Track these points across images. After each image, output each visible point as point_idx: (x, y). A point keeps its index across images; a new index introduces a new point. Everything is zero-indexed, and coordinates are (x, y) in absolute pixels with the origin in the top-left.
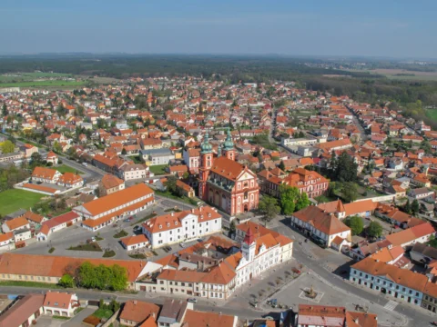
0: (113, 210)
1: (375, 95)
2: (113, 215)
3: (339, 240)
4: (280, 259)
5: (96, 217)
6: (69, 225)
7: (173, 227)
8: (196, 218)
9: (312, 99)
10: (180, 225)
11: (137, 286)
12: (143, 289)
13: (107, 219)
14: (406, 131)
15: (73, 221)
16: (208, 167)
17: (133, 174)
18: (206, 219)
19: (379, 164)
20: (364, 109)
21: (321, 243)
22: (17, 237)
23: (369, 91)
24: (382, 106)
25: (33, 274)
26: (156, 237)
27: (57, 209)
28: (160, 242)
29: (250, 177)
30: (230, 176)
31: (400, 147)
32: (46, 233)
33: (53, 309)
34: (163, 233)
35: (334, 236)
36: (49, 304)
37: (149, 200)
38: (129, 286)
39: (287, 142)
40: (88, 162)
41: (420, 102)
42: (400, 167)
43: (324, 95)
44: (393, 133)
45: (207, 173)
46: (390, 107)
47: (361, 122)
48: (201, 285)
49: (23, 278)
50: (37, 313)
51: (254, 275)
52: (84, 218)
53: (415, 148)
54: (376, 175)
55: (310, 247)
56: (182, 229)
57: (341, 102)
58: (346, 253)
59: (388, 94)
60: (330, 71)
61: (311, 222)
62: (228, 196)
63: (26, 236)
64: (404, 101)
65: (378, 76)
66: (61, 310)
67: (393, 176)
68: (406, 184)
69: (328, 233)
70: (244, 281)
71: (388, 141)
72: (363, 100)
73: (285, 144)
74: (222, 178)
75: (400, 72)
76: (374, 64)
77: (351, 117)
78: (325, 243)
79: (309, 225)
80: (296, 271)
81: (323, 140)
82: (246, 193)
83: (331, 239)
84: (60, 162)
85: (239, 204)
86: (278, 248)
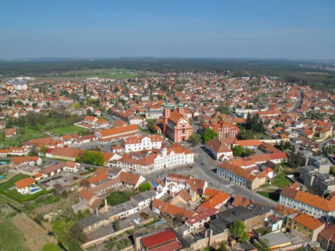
0: (114, 136)
2: (113, 137)
3: (223, 156)
4: (185, 161)
5: (104, 138)
6: (92, 140)
7: (137, 142)
8: (150, 140)
10: (141, 142)
11: (109, 165)
12: (111, 166)
13: (110, 139)
14: (327, 107)
15: (94, 139)
16: (167, 117)
17: (135, 122)
18: (156, 141)
19: (288, 124)
21: (214, 157)
22: (65, 143)
25: (65, 156)
26: (127, 146)
27: (89, 134)
28: (130, 149)
29: (186, 122)
30: (175, 121)
32: (79, 143)
33: (69, 168)
34: (131, 145)
35: (221, 154)
36: (67, 166)
37: (136, 133)
38: (105, 164)
40: (116, 115)
42: (300, 126)
43: (292, 85)
44: (317, 108)
45: (167, 120)
48: (136, 165)
49: (61, 158)
50: (62, 169)
51: (167, 166)
52: (99, 138)
54: (280, 130)
56: (142, 144)
61: (212, 146)
62: (173, 132)
63: (69, 142)
66: (71, 169)
69: (217, 151)
70: (160, 168)
71: (309, 112)
73: (236, 111)
74: (172, 122)
78: (216, 157)
79: (211, 148)
82: (184, 131)
85: (179, 136)
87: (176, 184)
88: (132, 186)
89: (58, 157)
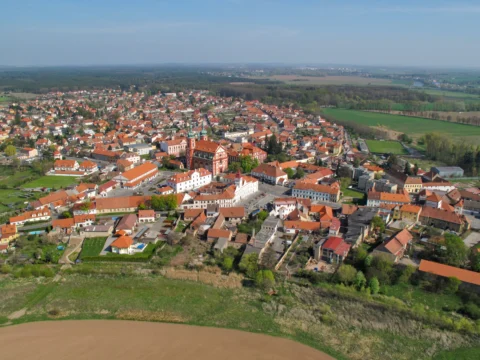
0: (139, 177)
1: (280, 99)
2: (140, 180)
3: (282, 180)
4: (252, 190)
5: (131, 181)
6: (114, 188)
7: (187, 179)
8: (198, 174)
9: (230, 104)
10: (190, 179)
11: (182, 206)
12: (186, 208)
14: (308, 123)
15: (115, 186)
16: (193, 147)
17: (133, 159)
18: (204, 175)
19: (295, 144)
20: (274, 109)
23: (274, 96)
24: (287, 107)
25: (118, 208)
26: (178, 185)
28: (181, 189)
29: (222, 150)
30: (210, 150)
31: (307, 134)
33: (144, 219)
34: (182, 183)
38: (177, 208)
39: (227, 135)
41: (315, 102)
42: (308, 144)
43: (239, 100)
44: (300, 125)
45: (192, 151)
46: (294, 108)
47: (275, 120)
49: (113, 211)
52: (122, 184)
53: (317, 134)
54: (295, 150)
55: (266, 186)
56: (192, 181)
57: (254, 105)
58: (287, 186)
59: (290, 97)
60: (233, 79)
62: (211, 163)
64: (304, 102)
65: (278, 82)
66: (149, 218)
67: (305, 149)
68: (313, 153)
69: (275, 176)
70: (238, 200)
71: (297, 130)
72: (271, 103)
74: (204, 153)
75: (295, 77)
76: (272, 71)
77: (266, 116)
78: (274, 182)
79: (263, 174)
80: (263, 195)
81: (251, 132)
82: (221, 160)
83: (278, 179)
84: (64, 158)
85: (217, 168)
86: (251, 184)
87: (286, 206)
88: (239, 220)
89: (107, 211)
